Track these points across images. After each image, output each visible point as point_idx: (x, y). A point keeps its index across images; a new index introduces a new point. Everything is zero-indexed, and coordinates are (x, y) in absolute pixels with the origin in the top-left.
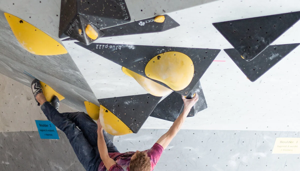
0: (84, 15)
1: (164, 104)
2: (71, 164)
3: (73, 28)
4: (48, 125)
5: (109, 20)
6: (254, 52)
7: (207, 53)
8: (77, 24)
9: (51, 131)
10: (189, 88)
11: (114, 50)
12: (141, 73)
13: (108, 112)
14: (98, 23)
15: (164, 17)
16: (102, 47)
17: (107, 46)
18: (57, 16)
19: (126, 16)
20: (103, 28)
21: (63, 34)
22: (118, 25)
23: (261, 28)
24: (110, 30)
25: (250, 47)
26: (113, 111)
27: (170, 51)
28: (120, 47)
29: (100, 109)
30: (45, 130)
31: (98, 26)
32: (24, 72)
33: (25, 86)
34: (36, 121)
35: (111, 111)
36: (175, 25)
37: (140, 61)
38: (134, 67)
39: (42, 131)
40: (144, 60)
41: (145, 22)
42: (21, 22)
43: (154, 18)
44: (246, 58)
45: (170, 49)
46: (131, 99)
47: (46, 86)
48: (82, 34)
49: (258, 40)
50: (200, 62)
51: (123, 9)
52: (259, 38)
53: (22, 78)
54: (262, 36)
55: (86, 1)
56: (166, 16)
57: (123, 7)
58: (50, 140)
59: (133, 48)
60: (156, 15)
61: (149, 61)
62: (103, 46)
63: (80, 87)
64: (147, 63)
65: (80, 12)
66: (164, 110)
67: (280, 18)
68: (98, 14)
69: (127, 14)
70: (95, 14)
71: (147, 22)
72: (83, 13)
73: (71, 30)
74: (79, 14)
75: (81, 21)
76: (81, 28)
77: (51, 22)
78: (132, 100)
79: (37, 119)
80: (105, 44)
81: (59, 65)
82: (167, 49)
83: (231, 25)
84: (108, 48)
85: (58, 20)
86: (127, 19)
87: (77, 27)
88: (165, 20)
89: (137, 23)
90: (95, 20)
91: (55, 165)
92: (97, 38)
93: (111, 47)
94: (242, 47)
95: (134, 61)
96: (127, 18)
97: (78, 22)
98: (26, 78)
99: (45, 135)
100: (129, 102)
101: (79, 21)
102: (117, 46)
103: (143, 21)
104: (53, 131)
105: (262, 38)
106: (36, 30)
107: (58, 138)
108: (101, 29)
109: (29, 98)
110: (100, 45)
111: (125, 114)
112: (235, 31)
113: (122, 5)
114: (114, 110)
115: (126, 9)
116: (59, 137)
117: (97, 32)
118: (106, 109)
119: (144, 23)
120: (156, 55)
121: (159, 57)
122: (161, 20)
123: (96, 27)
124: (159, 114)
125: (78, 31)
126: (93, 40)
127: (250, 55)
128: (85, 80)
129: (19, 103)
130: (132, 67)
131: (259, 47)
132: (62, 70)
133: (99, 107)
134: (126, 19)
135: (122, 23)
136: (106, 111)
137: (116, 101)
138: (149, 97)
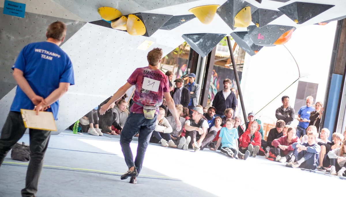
2: (26, 37)
4: (18, 6)
6: (304, 21)
9: (18, 11)
23: (313, 9)
30: (12, 9)
39: (8, 8)
49: (309, 15)
58: (13, 17)
78: (157, 17)
91: (8, 34)
99: (10, 12)
104: (21, 11)
107: (23, 17)
111: (149, 24)
116: (25, 17)
136: (138, 20)
137: (149, 15)
138: (165, 17)
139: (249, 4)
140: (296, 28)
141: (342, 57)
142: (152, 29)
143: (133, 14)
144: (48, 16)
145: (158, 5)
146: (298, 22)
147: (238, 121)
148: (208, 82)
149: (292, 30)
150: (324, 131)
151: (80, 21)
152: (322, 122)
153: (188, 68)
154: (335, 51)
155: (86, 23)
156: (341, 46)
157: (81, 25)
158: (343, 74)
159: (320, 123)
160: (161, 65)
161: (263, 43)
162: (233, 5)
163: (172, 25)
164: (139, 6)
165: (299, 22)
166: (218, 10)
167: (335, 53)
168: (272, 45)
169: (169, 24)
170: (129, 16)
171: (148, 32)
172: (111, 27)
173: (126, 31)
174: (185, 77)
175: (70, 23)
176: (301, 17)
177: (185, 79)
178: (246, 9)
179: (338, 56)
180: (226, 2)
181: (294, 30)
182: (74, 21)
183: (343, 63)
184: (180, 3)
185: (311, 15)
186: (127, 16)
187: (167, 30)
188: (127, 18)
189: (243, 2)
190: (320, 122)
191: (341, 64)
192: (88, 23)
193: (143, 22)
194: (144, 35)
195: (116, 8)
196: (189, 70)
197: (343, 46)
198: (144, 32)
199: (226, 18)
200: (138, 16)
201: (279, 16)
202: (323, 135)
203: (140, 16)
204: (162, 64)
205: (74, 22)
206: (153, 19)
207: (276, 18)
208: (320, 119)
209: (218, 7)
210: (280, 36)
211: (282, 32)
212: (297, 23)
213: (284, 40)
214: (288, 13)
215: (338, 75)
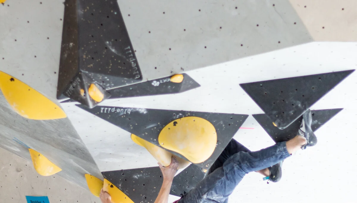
0: (87, 72)
1: (180, 178)
3: (74, 87)
4: (41, 202)
5: (116, 78)
6: (289, 118)
7: (232, 119)
8: (78, 83)
10: (210, 160)
11: (122, 114)
12: (154, 141)
13: (113, 187)
14: (103, 82)
15: (182, 76)
16: (107, 110)
17: (114, 109)
18: (55, 73)
19: (137, 74)
20: (109, 89)
21: (62, 95)
22: (127, 85)
23: (296, 90)
24: (118, 90)
25: (283, 113)
26: (119, 186)
27: (189, 116)
28: (129, 111)
29: (103, 184)
31: (104, 85)
32: (14, 139)
33: (14, 155)
34: (28, 197)
35: (117, 187)
36: (195, 85)
37: (153, 127)
38: (145, 135)
40: (157, 127)
41: (160, 82)
42: (12, 79)
43: (171, 77)
44: (279, 125)
45: (189, 114)
46: (142, 172)
47: (39, 155)
48: (84, 95)
49: (293, 105)
50: (224, 129)
51: (134, 66)
52: (294, 102)
53: (11, 146)
54: (299, 100)
55: (89, 56)
56: (184, 75)
57: (134, 63)
59: (145, 112)
60: (173, 74)
61: (163, 127)
62: (110, 109)
63: (81, 157)
64: (161, 130)
65: (83, 69)
66: (180, 186)
67: (320, 78)
68: (104, 72)
69: (138, 72)
70: (100, 72)
71: (163, 81)
72: (86, 70)
73: (72, 90)
74: (81, 72)
75: (84, 80)
76: (83, 87)
77: (48, 81)
78: (143, 174)
79: (28, 195)
80: (112, 107)
81: (56, 131)
82: (184, 114)
83: (262, 86)
84: (115, 112)
85: (55, 78)
86: (139, 78)
87: (79, 86)
88: (183, 79)
89: (149, 83)
90: (100, 78)
92: (103, 100)
93: (118, 110)
94: (275, 112)
95: (146, 127)
96: (138, 76)
97: (79, 80)
98: (15, 146)
100: (139, 176)
101: (81, 79)
102: (126, 110)
103: (158, 80)
105: (298, 102)
106: (29, 90)
108: (107, 89)
109: (19, 170)
110: (106, 109)
111: (134, 190)
112: (266, 94)
113: (133, 61)
114: (121, 185)
115: (137, 66)
117: (103, 93)
118: (111, 184)
119: (158, 83)
120: (172, 121)
121: (175, 124)
122: (178, 79)
123: (101, 87)
124: (174, 190)
125: (80, 92)
126: (98, 103)
127: (284, 122)
128: (86, 149)
129: (7, 175)
130: (143, 135)
131: (294, 113)
132: (59, 138)
133: (103, 181)
134: (137, 78)
135: (132, 83)
206: (136, 179)
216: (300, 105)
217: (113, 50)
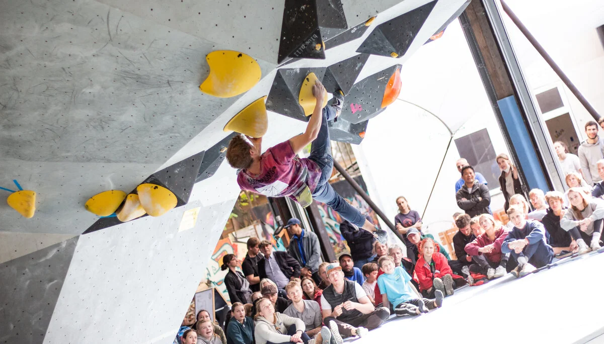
3: (305, 46)
8: (314, 40)
18: (277, 40)
19: (345, 24)
23: (409, 22)
25: (402, 43)
35: (162, 186)
42: (240, 55)
43: (367, 21)
48: (320, 49)
49: (407, 35)
51: (343, 18)
54: (411, 30)
60: (370, 17)
64: (301, 87)
71: (360, 27)
73: (303, 50)
74: (319, 28)
76: (319, 43)
77: (271, 48)
78: (181, 167)
85: (278, 43)
87: (314, 43)
89: (351, 30)
97: (316, 37)
100: (178, 170)
103: (357, 27)
106: (252, 62)
111: (176, 184)
112: (392, 30)
113: (343, 14)
114: (167, 183)
118: (155, 185)
119: (356, 29)
120: (305, 78)
125: (315, 47)
127: (403, 51)
131: (408, 42)
134: (345, 27)
135: (341, 32)
136: (155, 188)
137: (167, 172)
138: (193, 160)
139: (309, 69)
140: (401, 66)
141: (497, 68)
142: (185, 190)
143: (143, 183)
144: (14, 259)
145: (172, 148)
146: (397, 55)
147: (398, 253)
148: (317, 220)
149: (397, 72)
150: (533, 194)
151: (67, 239)
152: (523, 183)
153: (276, 215)
154: (481, 66)
155: (78, 237)
156: (484, 53)
157: (72, 244)
158: (513, 92)
159: (522, 187)
160: (233, 235)
161: (365, 115)
162: (285, 84)
163: (212, 166)
164: (144, 165)
165: (399, 54)
166: (268, 104)
167: (483, 68)
168: (380, 110)
169: (207, 167)
170: (138, 189)
171: (181, 198)
172: (121, 222)
173: (146, 215)
174: (279, 233)
175: (54, 251)
176: (398, 44)
177: (281, 235)
178: (308, 79)
179: (490, 70)
180: (273, 85)
181: (400, 70)
182: (58, 245)
183: (503, 77)
184: (204, 128)
185: (411, 32)
186: (135, 192)
187: (207, 177)
188: (137, 194)
189: (298, 71)
190: (520, 185)
191: (501, 79)
192: (82, 236)
193: (165, 187)
194: (177, 206)
195: (112, 188)
196: (279, 218)
197: (488, 51)
198: (175, 201)
199: (286, 110)
200: (152, 182)
201: (364, 63)
202: (536, 201)
203: (155, 180)
204: (234, 233)
205: (60, 246)
206: (177, 174)
207: (361, 67)
208: (518, 178)
209: (265, 100)
210: (383, 91)
211: (384, 83)
212: (398, 57)
213: (393, 93)
214: (375, 49)
215: (507, 99)
216: (411, 35)
217: (333, 6)
